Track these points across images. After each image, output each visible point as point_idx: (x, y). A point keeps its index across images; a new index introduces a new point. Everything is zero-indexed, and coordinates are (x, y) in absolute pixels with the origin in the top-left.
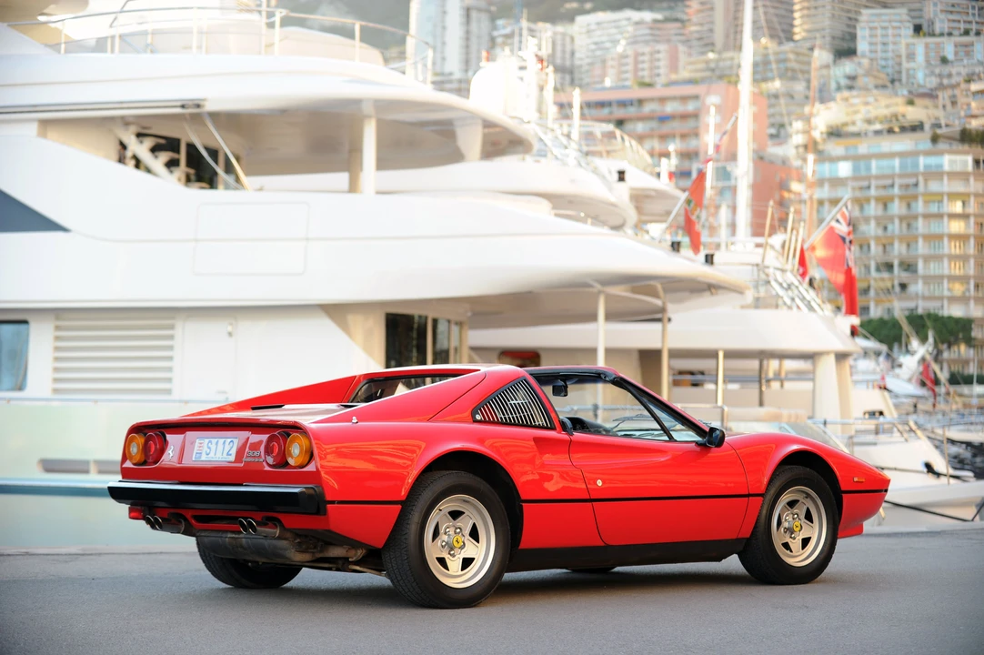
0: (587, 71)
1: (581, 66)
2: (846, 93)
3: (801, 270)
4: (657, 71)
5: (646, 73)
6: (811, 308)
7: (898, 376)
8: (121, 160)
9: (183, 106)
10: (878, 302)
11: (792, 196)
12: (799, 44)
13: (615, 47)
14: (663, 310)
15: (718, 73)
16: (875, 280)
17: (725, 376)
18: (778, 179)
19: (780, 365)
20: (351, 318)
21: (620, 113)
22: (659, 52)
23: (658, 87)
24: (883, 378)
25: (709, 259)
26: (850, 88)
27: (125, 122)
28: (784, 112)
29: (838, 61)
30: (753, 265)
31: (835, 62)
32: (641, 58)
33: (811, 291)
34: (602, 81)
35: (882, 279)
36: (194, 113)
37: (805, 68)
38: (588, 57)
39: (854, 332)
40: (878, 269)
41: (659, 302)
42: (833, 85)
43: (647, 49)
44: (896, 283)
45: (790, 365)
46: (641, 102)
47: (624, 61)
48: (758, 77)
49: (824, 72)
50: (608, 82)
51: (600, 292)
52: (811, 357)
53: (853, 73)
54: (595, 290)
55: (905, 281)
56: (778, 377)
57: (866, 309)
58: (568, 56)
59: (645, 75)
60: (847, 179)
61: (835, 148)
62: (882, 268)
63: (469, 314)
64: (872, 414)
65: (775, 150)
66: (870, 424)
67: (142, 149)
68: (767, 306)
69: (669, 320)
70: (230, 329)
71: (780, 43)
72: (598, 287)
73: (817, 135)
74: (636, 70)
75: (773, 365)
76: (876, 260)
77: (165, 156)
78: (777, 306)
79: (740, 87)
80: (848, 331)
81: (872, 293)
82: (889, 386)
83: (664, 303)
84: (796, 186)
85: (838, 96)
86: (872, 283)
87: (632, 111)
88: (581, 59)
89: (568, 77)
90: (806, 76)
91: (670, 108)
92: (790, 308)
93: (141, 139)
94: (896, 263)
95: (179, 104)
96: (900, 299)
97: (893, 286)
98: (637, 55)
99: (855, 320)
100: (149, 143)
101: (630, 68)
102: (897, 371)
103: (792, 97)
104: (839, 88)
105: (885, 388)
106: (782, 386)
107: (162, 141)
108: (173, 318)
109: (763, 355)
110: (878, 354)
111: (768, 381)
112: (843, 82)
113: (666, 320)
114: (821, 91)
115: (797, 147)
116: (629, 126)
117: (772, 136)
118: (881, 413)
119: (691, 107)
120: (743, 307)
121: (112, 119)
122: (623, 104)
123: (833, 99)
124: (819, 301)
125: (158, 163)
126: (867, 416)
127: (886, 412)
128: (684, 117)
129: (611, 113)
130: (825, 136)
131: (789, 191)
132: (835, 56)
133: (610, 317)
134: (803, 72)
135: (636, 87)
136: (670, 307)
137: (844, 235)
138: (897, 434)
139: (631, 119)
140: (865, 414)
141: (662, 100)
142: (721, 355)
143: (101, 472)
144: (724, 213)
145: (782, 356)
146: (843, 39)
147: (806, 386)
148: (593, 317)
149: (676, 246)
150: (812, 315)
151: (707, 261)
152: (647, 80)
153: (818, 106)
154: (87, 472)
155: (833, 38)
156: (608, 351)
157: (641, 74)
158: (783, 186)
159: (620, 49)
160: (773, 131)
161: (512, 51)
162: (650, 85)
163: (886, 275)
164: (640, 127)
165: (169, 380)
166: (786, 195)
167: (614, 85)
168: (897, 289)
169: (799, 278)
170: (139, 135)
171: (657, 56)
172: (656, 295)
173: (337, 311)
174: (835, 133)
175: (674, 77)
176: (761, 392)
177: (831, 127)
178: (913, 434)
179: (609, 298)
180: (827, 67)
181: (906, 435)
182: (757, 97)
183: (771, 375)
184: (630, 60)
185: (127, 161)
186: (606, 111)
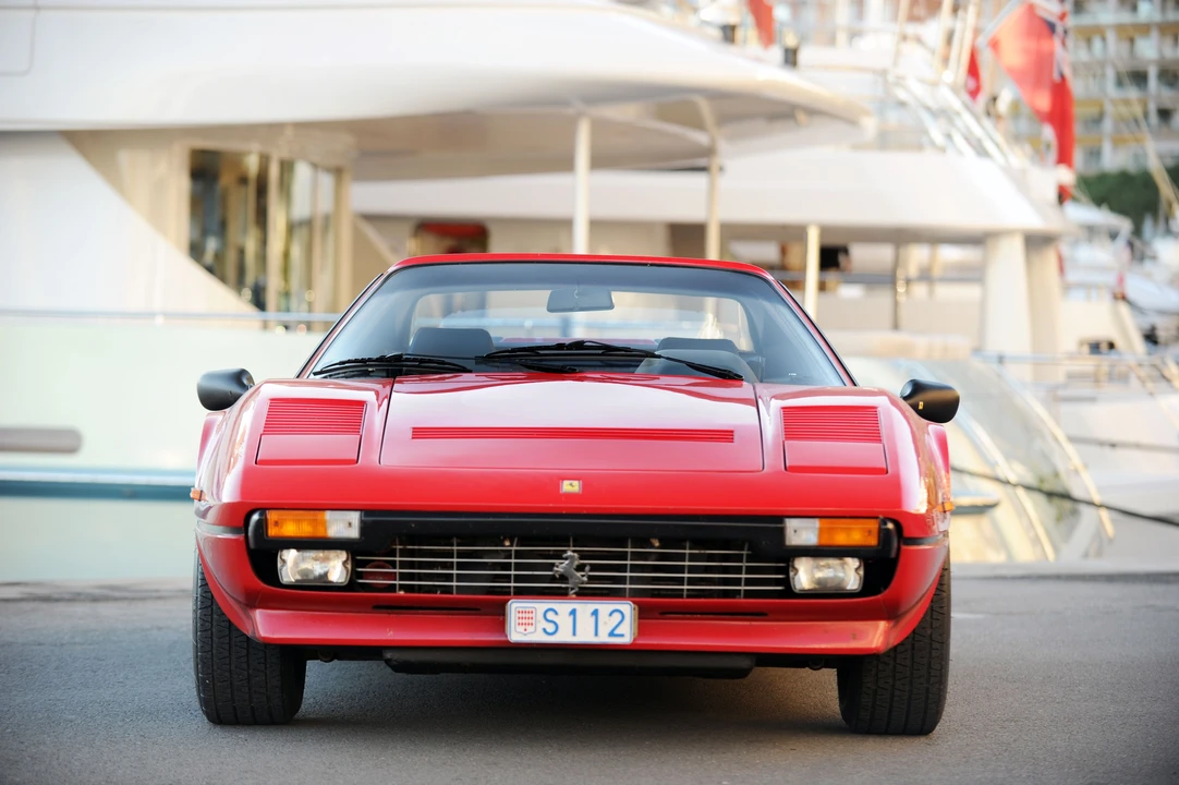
3: (972, 84)
6: (982, 152)
7: (1149, 276)
10: (1117, 142)
14: (709, 152)
16: (1114, 102)
19: (933, 257)
20: (125, 157)
24: (1121, 280)
25: (791, 58)
30: (874, 72)
33: (987, 123)
35: (1126, 102)
39: (1063, 195)
40: (1120, 83)
41: (701, 138)
44: (1152, 108)
45: (950, 254)
51: (579, 115)
52: (977, 240)
54: (571, 111)
55: (1168, 104)
56: (926, 276)
57: (1095, 154)
62: (1127, 81)
63: (355, 155)
64: (1095, 348)
66: (1089, 363)
68: (903, 146)
69: (721, 169)
72: (578, 105)
75: (918, 255)
76: (1115, 66)
78: (920, 147)
80: (1052, 195)
81: (1108, 125)
82: (1132, 294)
83: (713, 140)
86: (1109, 109)
92: (943, 150)
94: (1153, 73)
96: (1157, 136)
97: (1146, 115)
99: (1066, 176)
102: (1148, 265)
105: (1124, 298)
106: (932, 293)
109: (901, 237)
110: (1113, 236)
111: (908, 282)
113: (714, 168)
118: (1111, 346)
120: (855, 148)
124: (999, 138)
126: (1086, 349)
127: (1119, 343)
133: (600, 161)
136: (723, 146)
137: (1053, 19)
138: (1134, 382)
140: (1082, 346)
145: (935, 238)
147: (970, 292)
148: (565, 164)
149: (729, 33)
150: (984, 163)
151: (786, 62)
156: (596, 225)
163: (1133, 93)
168: (1154, 118)
169: (966, 97)
172: (699, 125)
173: (95, 144)
176: (896, 304)
178: (1163, 384)
179: (598, 127)
181: (1150, 385)
183: (913, 271)
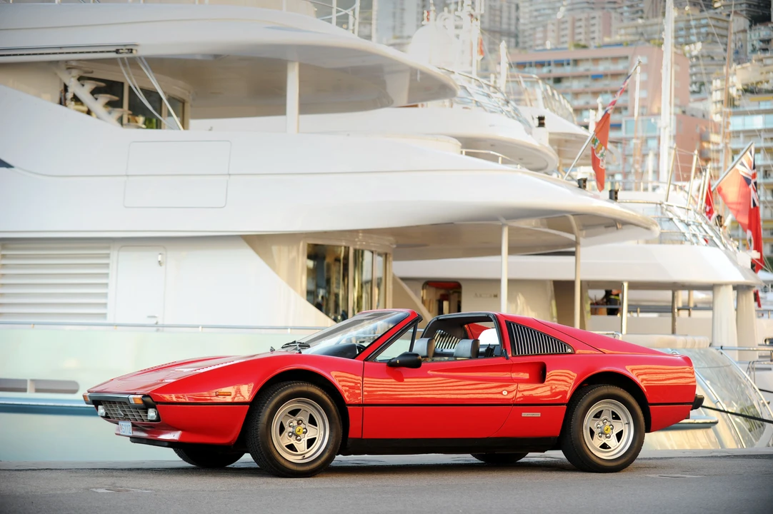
0: (530, 35)
1: (524, 31)
2: (760, 55)
3: (708, 209)
4: (592, 36)
5: (582, 37)
8: (62, 102)
9: (117, 51)
11: (711, 146)
12: (718, 11)
13: (555, 14)
14: (576, 244)
15: (646, 36)
17: (629, 306)
18: (698, 131)
19: (689, 296)
21: (558, 72)
22: (594, 18)
23: (592, 48)
25: (614, 195)
26: (765, 50)
27: (69, 66)
28: (704, 71)
29: (753, 27)
30: (657, 203)
31: (750, 26)
32: (578, 24)
34: (544, 44)
36: (127, 57)
37: (724, 32)
38: (531, 23)
39: (754, 266)
41: (572, 237)
42: (749, 48)
43: (583, 16)
45: (698, 296)
46: (576, 62)
47: (563, 26)
48: (681, 40)
49: (741, 36)
50: (548, 46)
51: (504, 225)
52: (711, 288)
53: (766, 38)
54: (499, 223)
56: (686, 308)
58: (513, 22)
59: (582, 38)
60: (759, 131)
61: (748, 103)
63: (395, 246)
65: (695, 105)
67: (84, 92)
70: (160, 258)
71: (702, 11)
72: (504, 221)
73: (733, 92)
74: (573, 34)
75: (682, 296)
77: (104, 98)
79: (663, 48)
80: (749, 265)
83: (577, 238)
84: (714, 138)
85: (754, 56)
87: (567, 70)
88: (524, 24)
89: (513, 40)
90: (725, 39)
91: (601, 68)
92: (692, 242)
93: (82, 82)
95: (114, 49)
98: (574, 21)
99: (755, 255)
100: (90, 86)
101: (568, 32)
103: (712, 58)
104: (754, 50)
106: (689, 315)
107: (103, 84)
108: (108, 248)
109: (675, 287)
111: (679, 310)
112: (758, 45)
113: (578, 252)
114: (737, 52)
115: (716, 102)
116: (565, 84)
117: (694, 92)
119: (620, 67)
120: (647, 242)
121: (56, 63)
122: (560, 64)
123: (750, 60)
125: (98, 105)
128: (615, 75)
129: (550, 71)
130: (740, 93)
131: (709, 142)
132: (751, 21)
133: (513, 250)
134: (722, 36)
135: (572, 49)
136: (582, 240)
137: (749, 177)
139: (567, 78)
140: (765, 341)
141: (596, 60)
142: (626, 285)
143: (37, 391)
144: (650, 161)
145: (690, 287)
146: (758, 6)
147: (707, 315)
149: (582, 183)
151: (611, 198)
152: (583, 43)
153: (734, 66)
154: (24, 390)
155: (750, 5)
156: (512, 282)
157: (578, 37)
158: (703, 138)
159: (560, 15)
160: (694, 88)
161: (449, 12)
162: (584, 47)
164: (576, 85)
165: (105, 305)
166: (705, 145)
167: (553, 47)
169: (705, 216)
170: (80, 79)
171: (593, 22)
172: (571, 231)
173: (258, 242)
174: (749, 90)
175: (607, 40)
176: (674, 321)
177: (747, 85)
179: (513, 231)
180: (744, 31)
182: (679, 57)
183: (681, 304)
184: (568, 25)
185: (68, 102)
186: (545, 70)
